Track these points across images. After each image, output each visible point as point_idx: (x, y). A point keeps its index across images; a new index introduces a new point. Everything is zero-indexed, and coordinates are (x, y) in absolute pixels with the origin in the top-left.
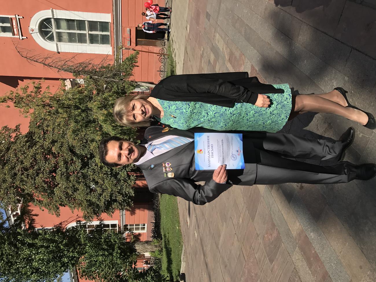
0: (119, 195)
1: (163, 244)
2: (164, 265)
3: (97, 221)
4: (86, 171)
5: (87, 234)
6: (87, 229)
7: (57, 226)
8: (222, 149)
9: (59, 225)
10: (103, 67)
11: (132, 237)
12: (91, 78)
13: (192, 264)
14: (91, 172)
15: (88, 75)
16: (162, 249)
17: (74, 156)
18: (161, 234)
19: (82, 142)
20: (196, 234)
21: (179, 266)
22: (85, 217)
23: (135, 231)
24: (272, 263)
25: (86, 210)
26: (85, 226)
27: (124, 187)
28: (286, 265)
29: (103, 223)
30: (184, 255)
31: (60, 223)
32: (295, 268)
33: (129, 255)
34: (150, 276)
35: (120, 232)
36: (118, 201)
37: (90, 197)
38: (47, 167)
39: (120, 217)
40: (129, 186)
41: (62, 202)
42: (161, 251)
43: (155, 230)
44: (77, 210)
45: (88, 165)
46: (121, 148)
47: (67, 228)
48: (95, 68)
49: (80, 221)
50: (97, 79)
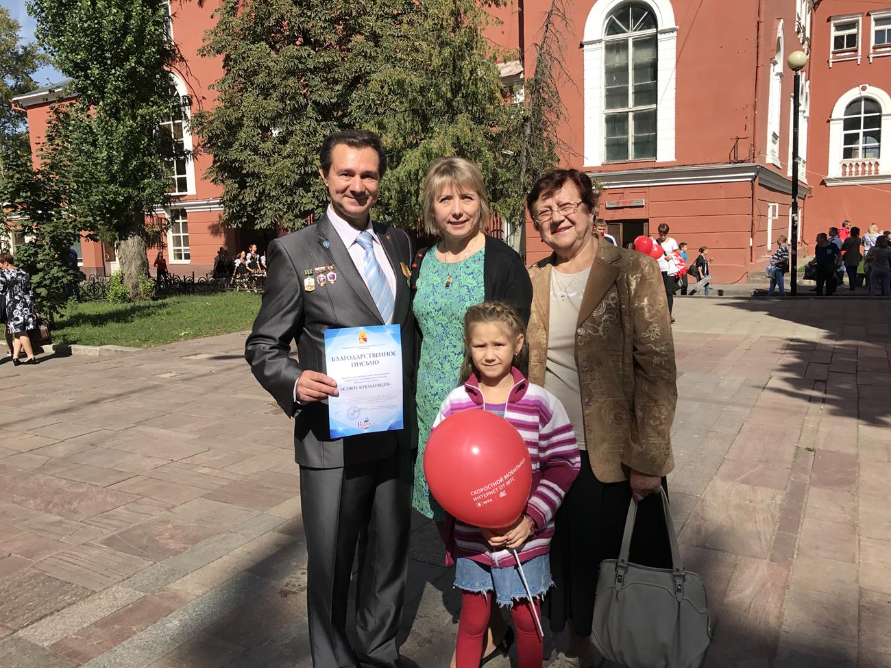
0: (257, 195)
1: (142, 304)
2: (89, 308)
3: (193, 145)
4: (311, 114)
5: (158, 122)
6: (171, 122)
7: (177, 52)
8: (369, 384)
9: (179, 55)
10: (551, 146)
11: (157, 229)
12: (526, 119)
13: (95, 370)
14: (309, 126)
15: (530, 113)
16: (130, 301)
17: (344, 86)
18: (165, 298)
19: (378, 104)
20: (168, 375)
21: (90, 341)
22: (200, 116)
23: (170, 235)
24: (104, 544)
25: (218, 118)
26: (179, 115)
27: (277, 205)
28: (100, 574)
29: (188, 158)
30: (116, 351)
31: (183, 58)
32: (94, 592)
33: (111, 223)
34: (60, 274)
35: (168, 199)
36: (243, 192)
37: (248, 126)
38: (316, 25)
39: (204, 200)
40: (279, 215)
41: (235, 62)
42: (124, 298)
43: (175, 283)
44: (216, 97)
45: (324, 119)
46: (365, 175)
47: (173, 73)
48: (549, 129)
49: (190, 103)
50: (523, 134)
